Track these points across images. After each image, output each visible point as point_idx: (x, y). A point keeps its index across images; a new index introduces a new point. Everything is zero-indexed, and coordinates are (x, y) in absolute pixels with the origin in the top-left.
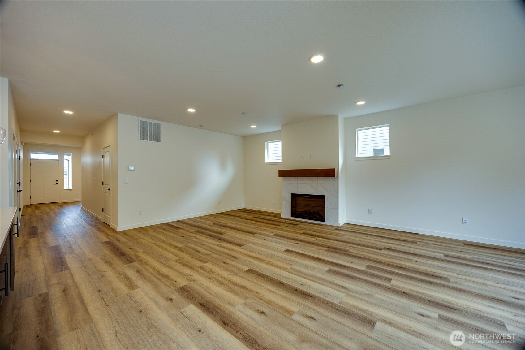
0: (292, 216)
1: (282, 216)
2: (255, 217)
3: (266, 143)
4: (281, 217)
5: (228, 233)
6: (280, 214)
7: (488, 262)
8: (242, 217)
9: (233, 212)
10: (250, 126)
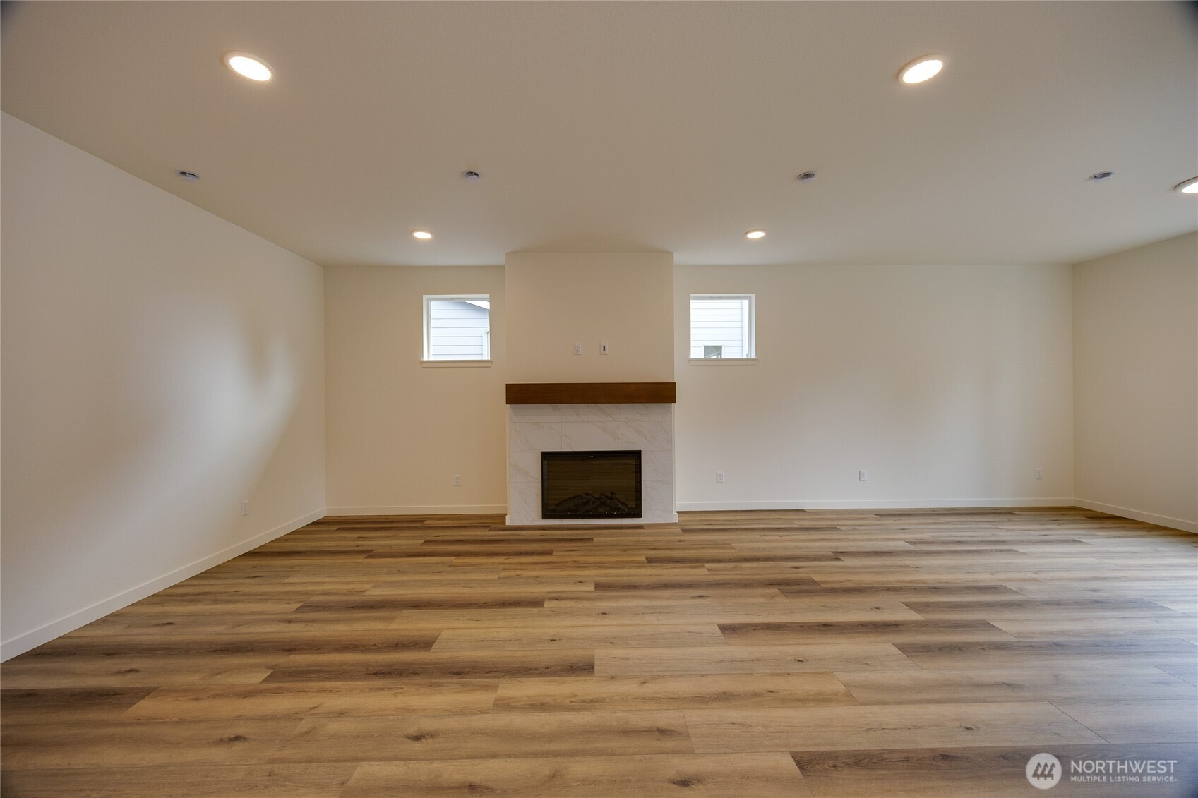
0: (545, 517)
1: (509, 522)
2: (427, 542)
3: (425, 297)
4: (505, 523)
5: (443, 629)
6: (503, 516)
7: (959, 539)
8: (378, 550)
9: (295, 540)
10: (413, 231)
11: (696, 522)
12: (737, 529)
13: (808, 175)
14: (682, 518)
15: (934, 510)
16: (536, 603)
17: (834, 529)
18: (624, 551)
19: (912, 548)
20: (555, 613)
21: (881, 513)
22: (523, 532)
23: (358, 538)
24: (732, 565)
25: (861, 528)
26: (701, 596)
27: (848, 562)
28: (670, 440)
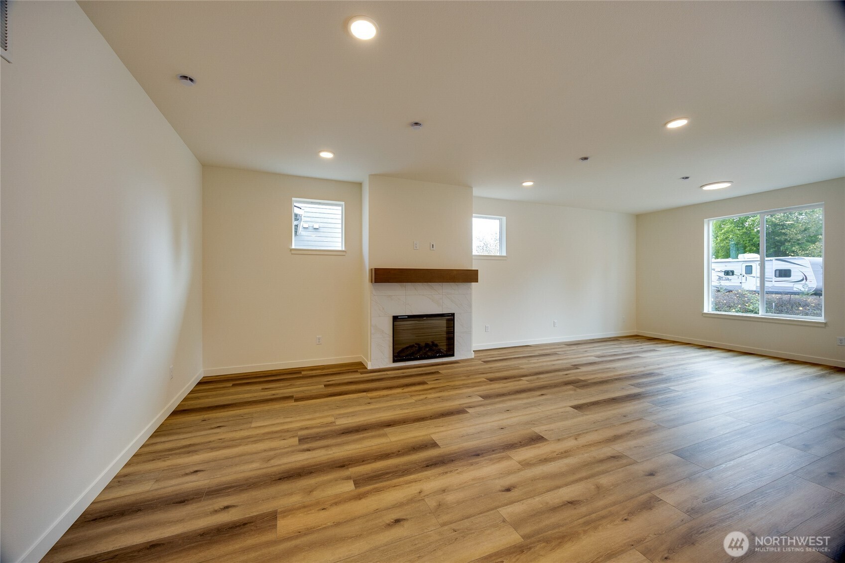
11: (487, 356)
12: (511, 358)
13: (586, 159)
14: (476, 355)
15: (587, 340)
16: (460, 411)
17: (555, 354)
18: (468, 376)
19: (600, 359)
20: (480, 415)
21: (568, 344)
22: (388, 373)
23: (262, 389)
24: (535, 377)
25: (567, 352)
26: (542, 395)
27: (584, 369)
28: (470, 306)
